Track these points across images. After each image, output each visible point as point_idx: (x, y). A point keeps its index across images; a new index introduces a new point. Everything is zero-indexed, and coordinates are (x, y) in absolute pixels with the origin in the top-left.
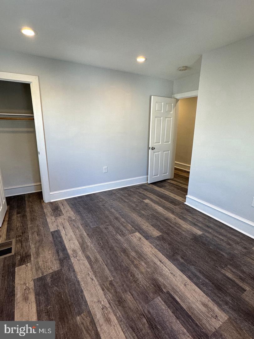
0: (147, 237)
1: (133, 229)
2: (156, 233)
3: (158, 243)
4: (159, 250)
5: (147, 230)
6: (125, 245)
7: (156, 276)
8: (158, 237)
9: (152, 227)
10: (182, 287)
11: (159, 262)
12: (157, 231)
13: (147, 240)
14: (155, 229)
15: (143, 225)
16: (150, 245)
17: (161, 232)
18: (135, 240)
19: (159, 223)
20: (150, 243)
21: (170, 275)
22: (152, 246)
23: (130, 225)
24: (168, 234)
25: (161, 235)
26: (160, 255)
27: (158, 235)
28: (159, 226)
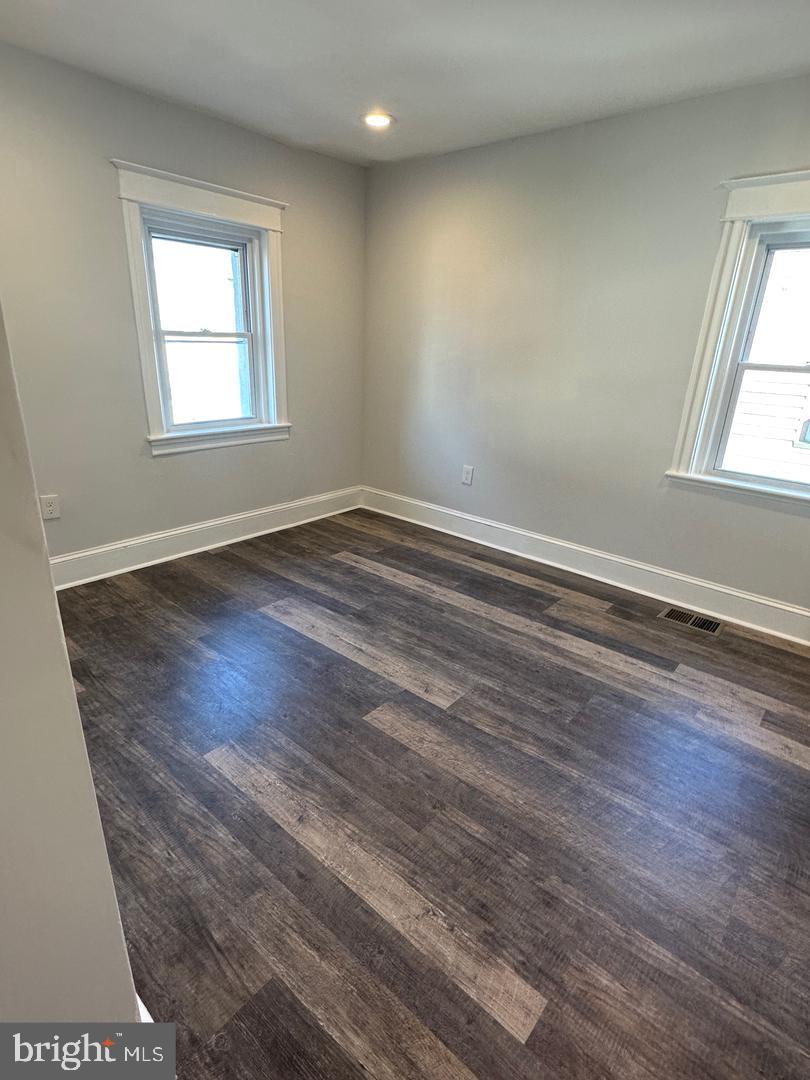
0: (407, 701)
1: (466, 719)
2: (382, 718)
3: (371, 687)
4: (367, 671)
5: (418, 726)
6: (457, 667)
7: (366, 628)
8: (375, 706)
9: (405, 742)
10: (319, 623)
11: (363, 648)
12: (380, 726)
13: (406, 690)
14: (388, 732)
15: (439, 744)
16: (392, 679)
17: (366, 726)
18: (442, 684)
19: (380, 765)
20: (393, 683)
21: (339, 633)
22: (386, 676)
23: (487, 730)
24: (342, 724)
25: (367, 712)
26: (362, 661)
27: (374, 712)
28: (375, 752)
